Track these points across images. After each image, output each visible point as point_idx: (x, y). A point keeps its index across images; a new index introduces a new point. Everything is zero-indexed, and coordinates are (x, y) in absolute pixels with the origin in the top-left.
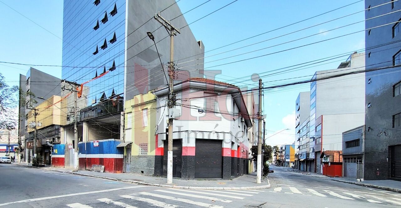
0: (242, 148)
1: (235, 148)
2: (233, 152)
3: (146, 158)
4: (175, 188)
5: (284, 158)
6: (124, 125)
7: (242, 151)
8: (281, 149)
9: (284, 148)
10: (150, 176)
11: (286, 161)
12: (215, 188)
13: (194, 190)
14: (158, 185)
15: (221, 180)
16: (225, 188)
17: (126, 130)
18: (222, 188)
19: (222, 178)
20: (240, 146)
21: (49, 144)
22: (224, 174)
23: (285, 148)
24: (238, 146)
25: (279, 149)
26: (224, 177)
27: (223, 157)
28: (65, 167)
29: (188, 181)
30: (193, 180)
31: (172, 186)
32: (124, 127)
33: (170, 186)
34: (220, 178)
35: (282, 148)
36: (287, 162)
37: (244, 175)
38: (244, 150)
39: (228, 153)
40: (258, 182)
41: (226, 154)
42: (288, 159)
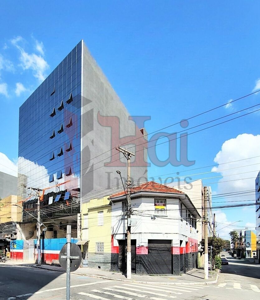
0: (191, 243)
1: (184, 245)
2: (181, 249)
3: (103, 255)
4: (135, 282)
5: (243, 246)
6: (81, 225)
7: (191, 245)
8: (240, 236)
9: (243, 234)
10: (107, 271)
11: (246, 249)
12: (167, 283)
13: (151, 285)
14: (121, 280)
15: (171, 275)
16: (176, 283)
17: (83, 230)
18: (173, 283)
19: (172, 273)
20: (188, 242)
21: (8, 240)
22: (174, 269)
23: (245, 234)
24: (187, 243)
25: (239, 234)
26: (174, 273)
27: (172, 255)
28: (24, 261)
29: (142, 276)
30: (146, 275)
31: (132, 281)
32: (81, 226)
33: (131, 281)
34: (171, 273)
35: (241, 234)
36: (247, 251)
37: (193, 269)
38: (193, 245)
39: (177, 251)
40: (205, 278)
41: (175, 252)
42: (248, 247)
